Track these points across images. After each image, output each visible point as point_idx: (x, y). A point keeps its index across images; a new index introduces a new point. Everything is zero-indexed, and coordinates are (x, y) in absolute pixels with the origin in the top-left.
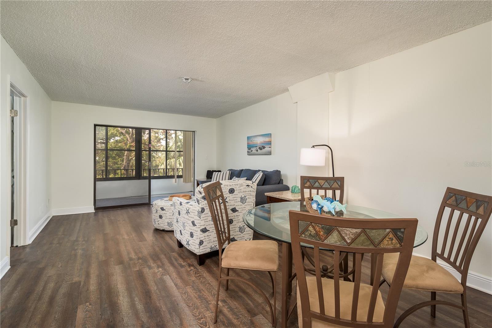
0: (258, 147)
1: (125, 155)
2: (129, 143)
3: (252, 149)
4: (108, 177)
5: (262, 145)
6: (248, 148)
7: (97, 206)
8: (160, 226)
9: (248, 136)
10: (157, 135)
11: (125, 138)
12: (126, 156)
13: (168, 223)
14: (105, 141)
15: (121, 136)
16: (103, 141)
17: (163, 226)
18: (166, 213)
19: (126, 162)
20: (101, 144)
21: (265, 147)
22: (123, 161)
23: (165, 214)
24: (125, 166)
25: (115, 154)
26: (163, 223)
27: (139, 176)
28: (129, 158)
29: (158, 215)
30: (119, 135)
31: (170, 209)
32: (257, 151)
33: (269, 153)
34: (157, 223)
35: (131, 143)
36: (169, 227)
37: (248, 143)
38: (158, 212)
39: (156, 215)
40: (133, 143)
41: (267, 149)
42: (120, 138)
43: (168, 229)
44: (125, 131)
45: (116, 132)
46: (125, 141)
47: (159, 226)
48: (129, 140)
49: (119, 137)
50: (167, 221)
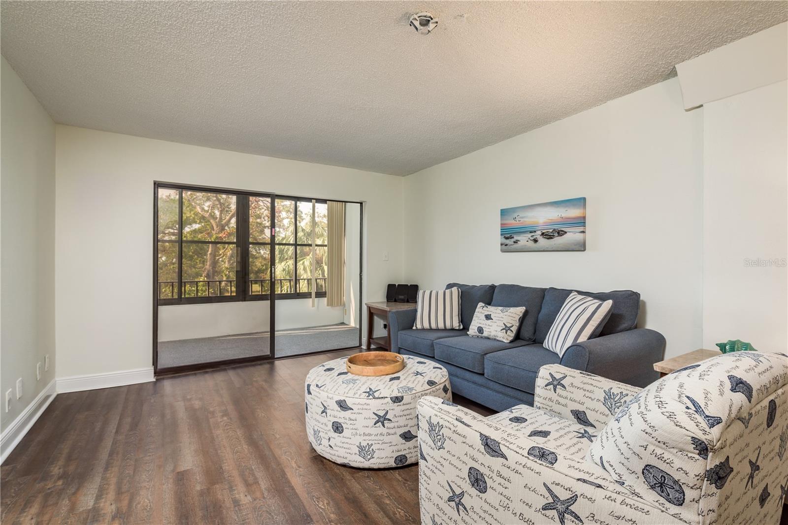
0: (539, 233)
1: (209, 252)
2: (216, 233)
3: (516, 238)
4: (183, 296)
5: (556, 227)
6: (502, 235)
7: (159, 367)
8: (337, 453)
9: (502, 208)
10: (259, 220)
11: (208, 225)
12: (210, 254)
13: (361, 448)
14: (176, 231)
15: (202, 222)
16: (172, 231)
17: (346, 455)
18: (353, 417)
19: (210, 265)
20: (170, 235)
21: (566, 233)
22: (204, 262)
23: (352, 422)
24: (208, 271)
25: (192, 252)
26: (345, 445)
27: (243, 294)
28: (215, 259)
29: (329, 421)
30: (198, 221)
31: (365, 407)
32: (536, 241)
33: (581, 247)
34: (325, 442)
35: (219, 233)
36: (363, 460)
37: (501, 224)
38: (328, 411)
39: (323, 419)
40: (222, 232)
41: (572, 236)
42: (200, 226)
43: (361, 465)
44: (208, 214)
45: (193, 216)
46: (208, 230)
47: (332, 452)
48: (215, 228)
49: (199, 224)
50: (357, 440)
